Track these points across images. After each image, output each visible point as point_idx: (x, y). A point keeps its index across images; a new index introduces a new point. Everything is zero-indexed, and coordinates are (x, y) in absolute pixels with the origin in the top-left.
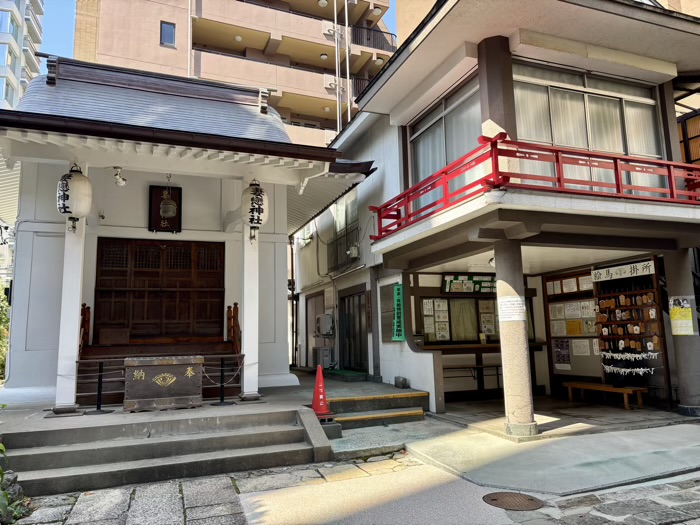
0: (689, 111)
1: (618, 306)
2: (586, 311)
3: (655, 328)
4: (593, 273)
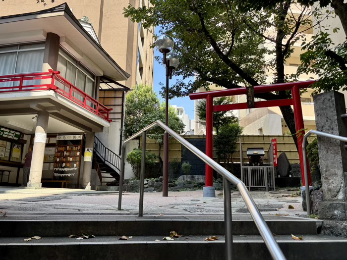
0: (111, 88)
1: (66, 150)
2: (50, 151)
3: (78, 159)
4: (58, 136)
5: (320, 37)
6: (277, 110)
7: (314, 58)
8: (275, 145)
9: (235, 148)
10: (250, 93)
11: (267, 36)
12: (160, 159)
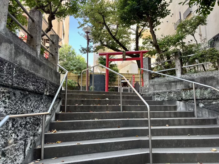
5: (149, 37)
6: (135, 61)
7: (147, 44)
8: (134, 78)
9: (116, 79)
10: (124, 54)
11: (132, 28)
12: (78, 84)
